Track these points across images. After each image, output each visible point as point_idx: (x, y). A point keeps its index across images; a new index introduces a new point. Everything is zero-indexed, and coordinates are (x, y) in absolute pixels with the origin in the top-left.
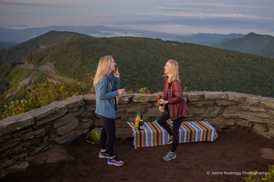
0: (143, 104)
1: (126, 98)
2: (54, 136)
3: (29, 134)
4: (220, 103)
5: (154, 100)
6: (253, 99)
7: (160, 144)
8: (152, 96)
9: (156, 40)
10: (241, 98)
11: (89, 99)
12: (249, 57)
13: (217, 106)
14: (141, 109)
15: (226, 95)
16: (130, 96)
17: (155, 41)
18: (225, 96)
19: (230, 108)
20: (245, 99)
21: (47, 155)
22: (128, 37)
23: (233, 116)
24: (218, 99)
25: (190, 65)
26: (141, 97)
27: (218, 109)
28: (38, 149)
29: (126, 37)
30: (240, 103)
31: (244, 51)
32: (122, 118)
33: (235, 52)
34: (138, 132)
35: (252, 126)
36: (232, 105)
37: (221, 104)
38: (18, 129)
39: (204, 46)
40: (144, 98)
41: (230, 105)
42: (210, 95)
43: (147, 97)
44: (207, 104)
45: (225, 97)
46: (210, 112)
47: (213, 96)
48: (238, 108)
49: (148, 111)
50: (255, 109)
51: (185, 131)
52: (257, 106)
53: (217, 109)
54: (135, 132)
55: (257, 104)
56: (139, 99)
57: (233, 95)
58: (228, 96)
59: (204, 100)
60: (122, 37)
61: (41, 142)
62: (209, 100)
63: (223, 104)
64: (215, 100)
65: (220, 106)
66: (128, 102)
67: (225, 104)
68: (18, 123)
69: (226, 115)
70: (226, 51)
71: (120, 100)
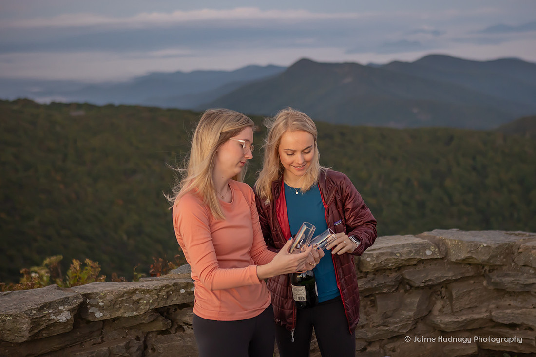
0: (133, 324)
1: (62, 311)
4: (418, 278)
5: (176, 300)
8: (167, 286)
10: (497, 248)
13: (406, 291)
15: (435, 244)
16: (77, 297)
18: (432, 248)
23: (473, 321)
24: (411, 263)
26: (122, 296)
27: (414, 300)
30: (493, 268)
36: (463, 279)
37: (425, 282)
41: (456, 280)
42: (383, 254)
43: (148, 291)
44: (375, 289)
45: (434, 253)
46: (386, 316)
47: (392, 254)
48: (486, 288)
49: (154, 350)
53: (408, 300)
56: (113, 304)
58: (443, 249)
59: (362, 275)
62: (380, 270)
63: (430, 280)
64: (399, 268)
65: (418, 288)
66: (69, 327)
67: (437, 278)
69: (447, 319)
71: (35, 322)
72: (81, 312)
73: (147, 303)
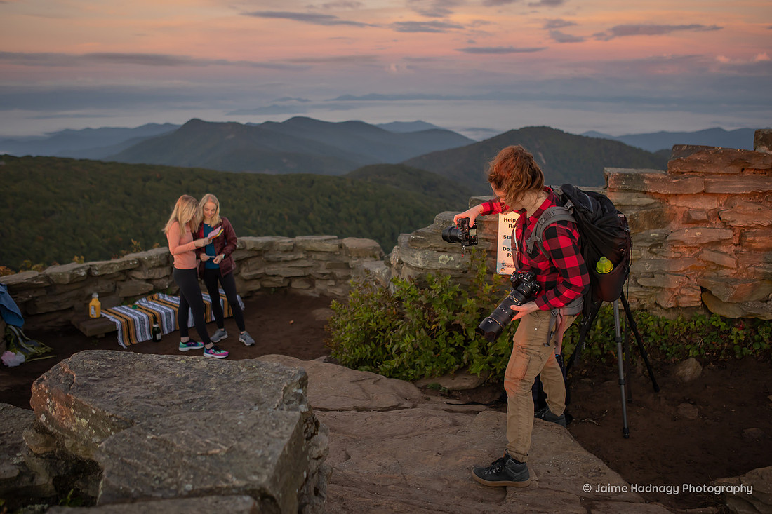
0: (111, 277)
1: (82, 271)
5: (128, 267)
6: (284, 242)
8: (124, 262)
10: (266, 243)
14: (109, 286)
16: (86, 267)
19: (250, 262)
20: (271, 244)
23: (258, 274)
26: (106, 266)
30: (265, 252)
35: (289, 285)
36: (253, 257)
40: (111, 266)
41: (250, 257)
43: (115, 264)
48: (263, 260)
49: (119, 288)
50: (290, 257)
52: (292, 251)
54: (118, 323)
55: (292, 247)
56: (103, 268)
57: (251, 241)
66: (85, 278)
69: (246, 274)
70: (141, 167)
71: (71, 275)
72: (89, 271)
73: (117, 268)
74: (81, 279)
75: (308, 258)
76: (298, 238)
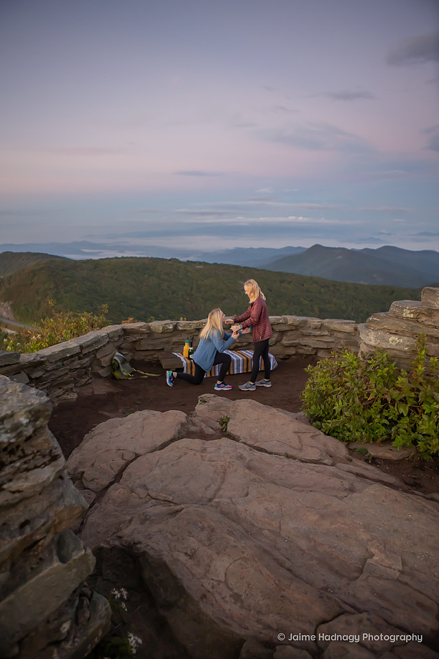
0: (189, 332)
1: (171, 327)
2: (97, 367)
3: (76, 363)
4: (277, 328)
6: (315, 321)
7: (213, 375)
9: (170, 260)
10: (301, 322)
11: (129, 328)
12: (316, 283)
14: (188, 338)
16: (174, 323)
17: (170, 262)
18: (283, 320)
19: (289, 333)
20: (306, 322)
21: (93, 388)
22: (127, 257)
23: (294, 343)
24: (276, 324)
25: (225, 298)
26: (187, 324)
28: (84, 381)
29: (123, 257)
30: (301, 327)
31: (307, 273)
32: (166, 350)
33: (293, 275)
34: (189, 361)
35: (316, 354)
36: (291, 330)
37: (279, 330)
38: (68, 355)
39: (245, 267)
40: (191, 325)
41: (289, 330)
43: (195, 324)
45: (283, 322)
48: (299, 334)
49: (195, 340)
50: (318, 333)
51: (241, 359)
52: (320, 328)
54: (185, 362)
55: (320, 326)
56: (184, 326)
57: (291, 319)
58: (286, 321)
60: (116, 258)
61: (86, 373)
63: (281, 330)
65: (278, 332)
66: (172, 330)
67: (283, 329)
68: (67, 349)
69: (286, 342)
70: (280, 274)
71: (163, 328)
72: (175, 327)
73: (194, 327)
74: (169, 331)
75: (331, 335)
76: (327, 320)
